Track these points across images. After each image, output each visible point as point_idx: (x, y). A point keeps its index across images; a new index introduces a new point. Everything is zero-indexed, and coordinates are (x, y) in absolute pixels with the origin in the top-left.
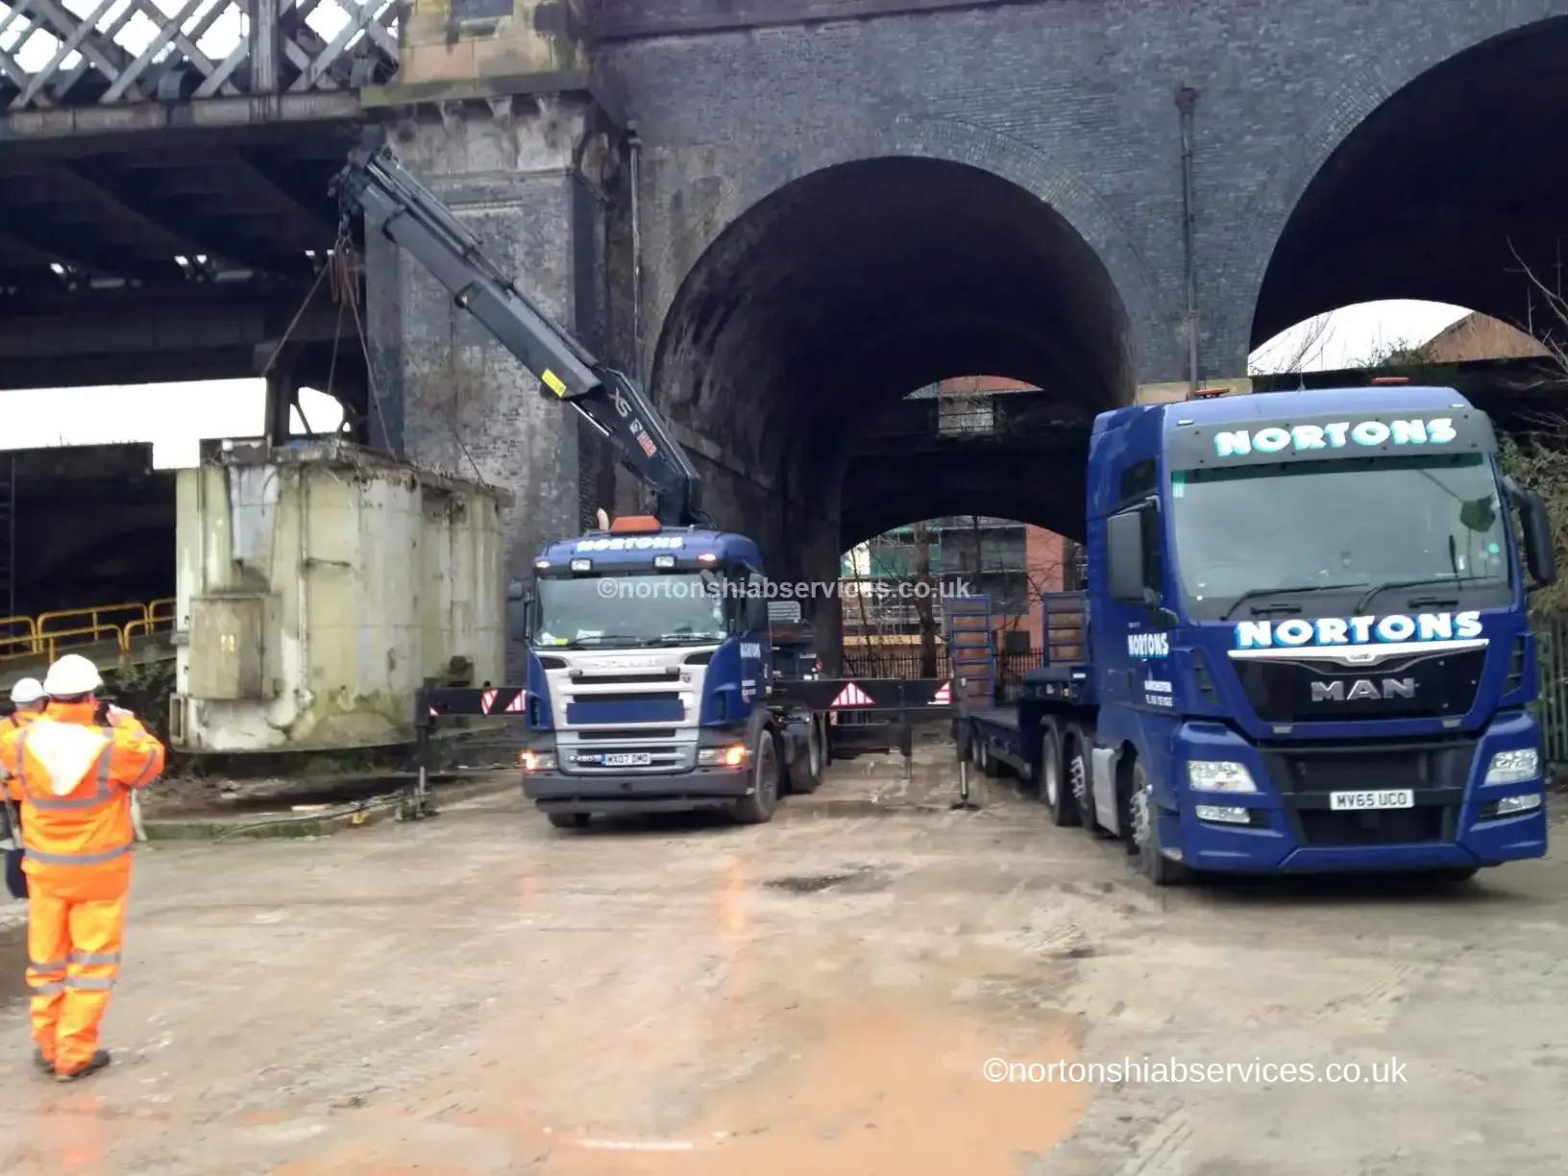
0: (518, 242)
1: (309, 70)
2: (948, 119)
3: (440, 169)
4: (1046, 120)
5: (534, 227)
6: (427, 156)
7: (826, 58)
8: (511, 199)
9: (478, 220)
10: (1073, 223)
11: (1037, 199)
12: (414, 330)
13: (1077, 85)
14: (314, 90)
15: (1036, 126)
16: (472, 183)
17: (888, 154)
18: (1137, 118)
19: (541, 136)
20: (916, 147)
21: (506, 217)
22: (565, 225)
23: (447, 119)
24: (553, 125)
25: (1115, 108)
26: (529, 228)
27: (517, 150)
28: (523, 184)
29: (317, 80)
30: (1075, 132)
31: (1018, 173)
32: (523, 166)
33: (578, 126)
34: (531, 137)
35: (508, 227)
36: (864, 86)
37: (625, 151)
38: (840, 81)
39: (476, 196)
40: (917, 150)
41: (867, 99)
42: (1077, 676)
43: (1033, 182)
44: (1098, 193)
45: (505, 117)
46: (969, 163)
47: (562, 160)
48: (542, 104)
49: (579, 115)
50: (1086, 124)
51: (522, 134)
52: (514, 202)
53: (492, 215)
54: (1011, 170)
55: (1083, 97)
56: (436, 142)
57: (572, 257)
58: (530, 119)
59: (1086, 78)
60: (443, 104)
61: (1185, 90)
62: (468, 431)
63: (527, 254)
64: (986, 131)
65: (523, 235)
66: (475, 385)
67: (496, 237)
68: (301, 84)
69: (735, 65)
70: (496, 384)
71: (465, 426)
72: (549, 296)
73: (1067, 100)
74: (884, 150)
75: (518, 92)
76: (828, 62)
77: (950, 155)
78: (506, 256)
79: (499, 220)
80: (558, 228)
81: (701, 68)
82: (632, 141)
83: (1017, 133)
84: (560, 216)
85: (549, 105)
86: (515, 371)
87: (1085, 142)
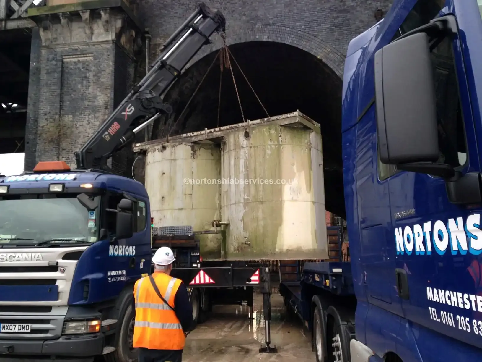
0: (91, 71)
1: (18, 10)
2: (278, 26)
3: (61, 41)
4: (319, 25)
5: (98, 65)
6: (55, 36)
7: (227, 2)
8: (89, 54)
9: (75, 62)
10: (332, 67)
11: (316, 57)
12: (45, 108)
13: (332, 10)
14: (20, 18)
15: (316, 27)
16: (73, 47)
17: (253, 40)
18: (358, 23)
19: (103, 27)
20: (264, 37)
21: (87, 61)
22: (111, 64)
23: (63, 21)
24: (107, 22)
25: (348, 20)
26: (96, 65)
27: (92, 34)
28: (94, 47)
29: (21, 14)
30: (332, 30)
31: (307, 47)
32: (94, 39)
33: (119, 23)
34: (99, 28)
35: (88, 65)
36: (243, 13)
37: (144, 39)
38: (233, 11)
39: (74, 52)
40: (265, 38)
41: (244, 18)
42: (335, 270)
43: (314, 50)
44: (342, 54)
45: (86, 19)
46: (287, 43)
47: (111, 37)
48: (102, 13)
49: (119, 19)
50: (336, 27)
51: (95, 27)
52: (90, 55)
53: (81, 60)
54: (304, 46)
55: (335, 15)
56: (59, 31)
57: (113, 77)
58: (98, 20)
59: (336, 8)
60: (61, 14)
61: (379, 10)
62: (64, 152)
63: (94, 76)
64: (294, 30)
65: (93, 68)
66: (68, 131)
67: (82, 69)
68: (15, 16)
69: (190, 6)
70: (78, 131)
71: (63, 150)
72: (103, 94)
73: (329, 17)
74: (251, 39)
75: (93, 8)
76: (228, 4)
77: (279, 40)
78: (86, 77)
79: (84, 63)
80: (108, 65)
81: (176, 7)
82: (147, 35)
83: (307, 30)
84: (109, 60)
85: (105, 14)
86: (87, 126)
87: (336, 34)
